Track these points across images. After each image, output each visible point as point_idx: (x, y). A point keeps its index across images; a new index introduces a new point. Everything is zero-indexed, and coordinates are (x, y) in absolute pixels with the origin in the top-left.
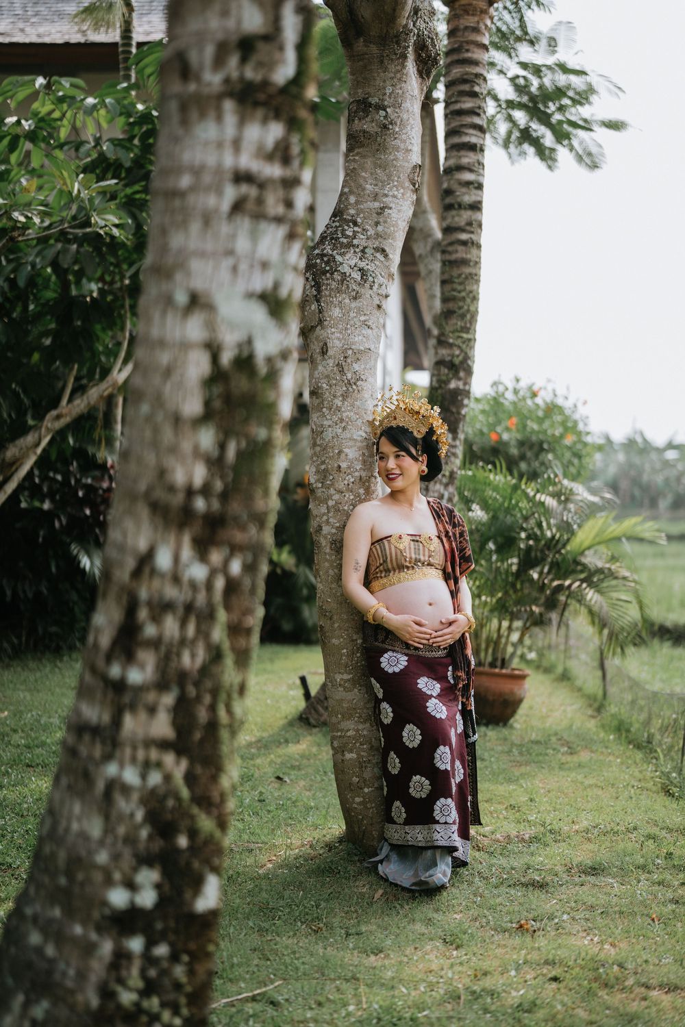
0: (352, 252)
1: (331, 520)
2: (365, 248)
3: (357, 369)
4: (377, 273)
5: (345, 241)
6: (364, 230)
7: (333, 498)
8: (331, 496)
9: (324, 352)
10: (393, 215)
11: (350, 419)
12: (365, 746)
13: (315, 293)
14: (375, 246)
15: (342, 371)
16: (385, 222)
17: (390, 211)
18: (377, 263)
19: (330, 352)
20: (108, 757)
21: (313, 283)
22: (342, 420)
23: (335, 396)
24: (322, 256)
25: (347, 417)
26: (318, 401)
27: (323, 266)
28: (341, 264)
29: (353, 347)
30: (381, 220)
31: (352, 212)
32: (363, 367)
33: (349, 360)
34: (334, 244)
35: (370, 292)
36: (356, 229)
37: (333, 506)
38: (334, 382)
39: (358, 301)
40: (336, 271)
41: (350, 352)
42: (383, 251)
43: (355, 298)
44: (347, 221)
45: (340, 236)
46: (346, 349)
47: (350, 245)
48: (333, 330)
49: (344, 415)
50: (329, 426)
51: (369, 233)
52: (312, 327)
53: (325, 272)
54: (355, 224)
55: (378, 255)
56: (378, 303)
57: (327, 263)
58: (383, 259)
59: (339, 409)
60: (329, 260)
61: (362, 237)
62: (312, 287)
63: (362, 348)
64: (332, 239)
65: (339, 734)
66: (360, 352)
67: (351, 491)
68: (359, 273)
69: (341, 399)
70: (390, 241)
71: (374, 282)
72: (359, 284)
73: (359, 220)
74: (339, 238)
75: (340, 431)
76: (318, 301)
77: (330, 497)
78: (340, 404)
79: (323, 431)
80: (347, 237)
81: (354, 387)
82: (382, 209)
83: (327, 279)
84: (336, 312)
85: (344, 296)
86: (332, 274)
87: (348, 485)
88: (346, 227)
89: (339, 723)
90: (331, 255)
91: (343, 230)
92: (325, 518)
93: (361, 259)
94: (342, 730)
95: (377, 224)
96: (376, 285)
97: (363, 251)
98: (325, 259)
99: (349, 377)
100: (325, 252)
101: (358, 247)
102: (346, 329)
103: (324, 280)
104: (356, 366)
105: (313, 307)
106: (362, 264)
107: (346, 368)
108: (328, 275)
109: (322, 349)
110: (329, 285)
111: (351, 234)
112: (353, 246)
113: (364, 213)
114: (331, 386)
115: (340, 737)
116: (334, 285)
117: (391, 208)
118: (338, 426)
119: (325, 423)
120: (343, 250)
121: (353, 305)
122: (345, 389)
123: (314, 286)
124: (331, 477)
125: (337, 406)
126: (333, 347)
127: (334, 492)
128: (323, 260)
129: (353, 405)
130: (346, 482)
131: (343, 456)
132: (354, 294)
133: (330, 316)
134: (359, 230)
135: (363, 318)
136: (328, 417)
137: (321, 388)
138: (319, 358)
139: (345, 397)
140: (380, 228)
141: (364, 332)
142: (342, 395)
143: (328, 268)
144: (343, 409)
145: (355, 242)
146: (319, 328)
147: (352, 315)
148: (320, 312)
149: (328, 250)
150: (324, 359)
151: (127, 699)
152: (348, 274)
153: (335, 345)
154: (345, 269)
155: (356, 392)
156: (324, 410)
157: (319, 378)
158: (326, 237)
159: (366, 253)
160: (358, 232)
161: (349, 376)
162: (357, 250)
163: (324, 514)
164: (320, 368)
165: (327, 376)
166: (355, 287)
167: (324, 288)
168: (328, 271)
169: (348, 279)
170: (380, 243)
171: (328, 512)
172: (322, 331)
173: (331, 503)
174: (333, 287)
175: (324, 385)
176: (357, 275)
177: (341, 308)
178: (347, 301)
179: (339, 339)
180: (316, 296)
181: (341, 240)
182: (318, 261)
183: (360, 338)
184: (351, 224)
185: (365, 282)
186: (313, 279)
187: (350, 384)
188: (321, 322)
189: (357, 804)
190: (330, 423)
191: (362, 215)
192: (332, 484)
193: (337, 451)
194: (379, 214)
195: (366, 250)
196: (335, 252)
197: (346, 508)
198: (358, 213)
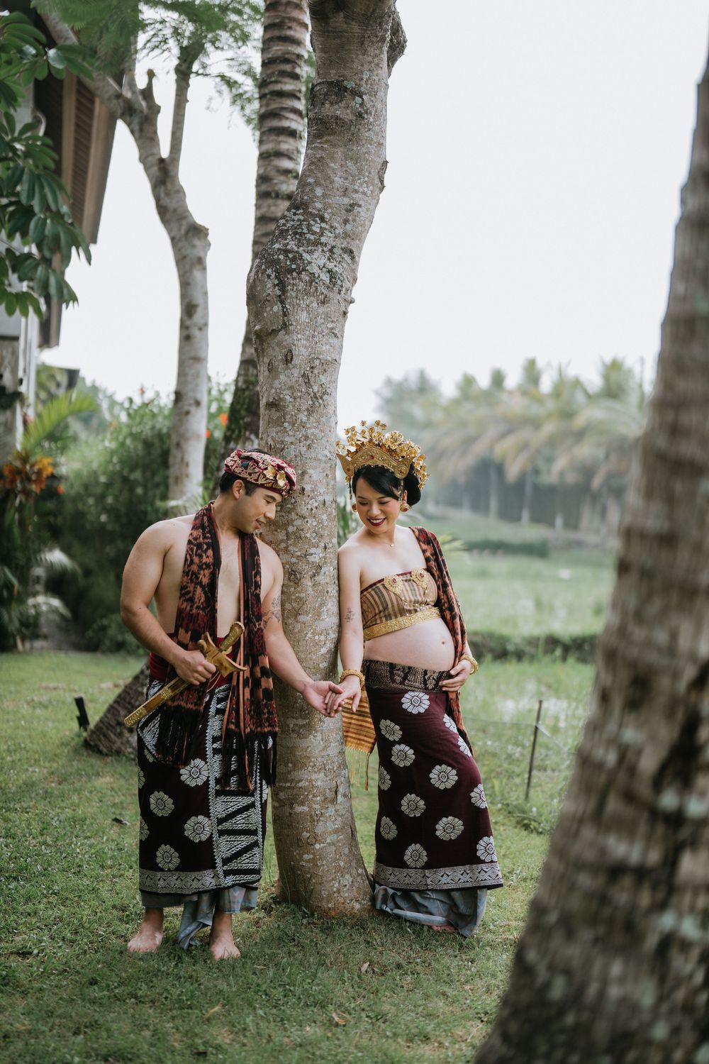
0: (320, 250)
1: (291, 548)
2: (333, 247)
3: (324, 381)
4: (345, 277)
5: (312, 237)
6: (332, 227)
7: (295, 523)
8: (292, 521)
9: (288, 359)
10: (362, 214)
11: (315, 436)
12: (318, 798)
13: (278, 293)
14: (343, 246)
15: (308, 383)
16: (354, 221)
17: (360, 209)
18: (345, 265)
19: (296, 361)
20: (660, 907)
21: (276, 282)
22: (306, 438)
23: (299, 410)
24: (286, 252)
25: (313, 434)
26: (278, 414)
27: (288, 263)
28: (310, 263)
29: (321, 357)
30: (350, 218)
31: (319, 205)
32: (329, 379)
33: (316, 371)
34: (299, 240)
35: (338, 297)
36: (323, 225)
37: (294, 533)
38: (299, 394)
39: (326, 306)
40: (304, 270)
41: (317, 362)
42: (351, 252)
43: (323, 303)
44: (313, 216)
45: (305, 231)
46: (313, 358)
47: (317, 243)
48: (299, 336)
49: (309, 432)
50: (292, 443)
51: (337, 231)
52: (273, 330)
53: (290, 271)
54: (323, 219)
55: (345, 256)
56: (344, 310)
57: (293, 260)
58: (350, 261)
59: (303, 425)
60: (295, 257)
61: (330, 234)
62: (275, 286)
63: (330, 359)
64: (296, 233)
65: (288, 784)
66: (327, 363)
67: (314, 517)
68: (328, 275)
69: (306, 413)
70: (357, 242)
71: (342, 286)
72: (328, 287)
73: (326, 216)
74: (304, 234)
75: (305, 449)
76: (282, 302)
77: (290, 522)
78: (304, 419)
79: (283, 449)
80: (314, 233)
81: (320, 401)
82: (352, 205)
83: (293, 279)
84: (303, 316)
85: (312, 298)
86: (299, 273)
87: (312, 509)
88: (312, 222)
89: (289, 772)
90: (297, 252)
91: (309, 226)
92: (283, 545)
93: (329, 259)
94: (292, 781)
95: (346, 222)
96: (344, 289)
97: (331, 251)
98: (290, 256)
99: (316, 390)
100: (289, 247)
101: (326, 245)
102: (313, 336)
103: (289, 279)
104: (323, 379)
105: (275, 309)
106: (330, 265)
107: (312, 380)
108: (294, 274)
109: (286, 356)
110: (296, 285)
111: (318, 230)
112: (321, 244)
113: (332, 208)
114: (295, 399)
115: (289, 787)
116: (301, 286)
117: (360, 206)
118: (301, 444)
119: (287, 439)
120: (310, 248)
121: (321, 310)
122: (310, 402)
123: (277, 285)
124: (293, 501)
125: (301, 422)
126: (299, 355)
127: (296, 517)
128: (287, 256)
129: (318, 422)
130: (309, 507)
131: (307, 477)
132: (322, 297)
133: (296, 320)
134: (327, 227)
135: (330, 325)
136: (290, 433)
137: (283, 400)
138: (281, 366)
139: (310, 412)
140: (349, 227)
141: (331, 340)
142: (308, 410)
143: (294, 266)
144: (308, 426)
145: (323, 239)
146: (283, 332)
147: (320, 320)
148: (285, 314)
149: (292, 245)
150: (288, 368)
151: (685, 833)
152: (317, 275)
153: (301, 353)
154: (315, 270)
155: (322, 406)
156: (286, 425)
157: (280, 389)
158: (288, 230)
159: (334, 253)
160: (326, 229)
161: (316, 388)
162: (326, 249)
163: (282, 541)
164: (282, 377)
165: (291, 388)
166: (323, 291)
167: (289, 288)
168: (294, 270)
169: (317, 281)
170: (348, 243)
171: (288, 539)
172: (287, 337)
173: (291, 529)
174: (300, 288)
175: (288, 397)
176: (325, 277)
177: (308, 312)
178: (315, 305)
179: (305, 347)
180: (280, 296)
181: (308, 236)
182: (281, 257)
183: (328, 347)
184: (317, 219)
185: (334, 285)
186: (276, 277)
187: (316, 398)
188: (285, 326)
189: (307, 861)
190: (292, 439)
191: (330, 211)
192: (294, 509)
193: (300, 472)
194: (348, 211)
195: (335, 250)
196: (301, 248)
197: (308, 535)
198: (326, 207)
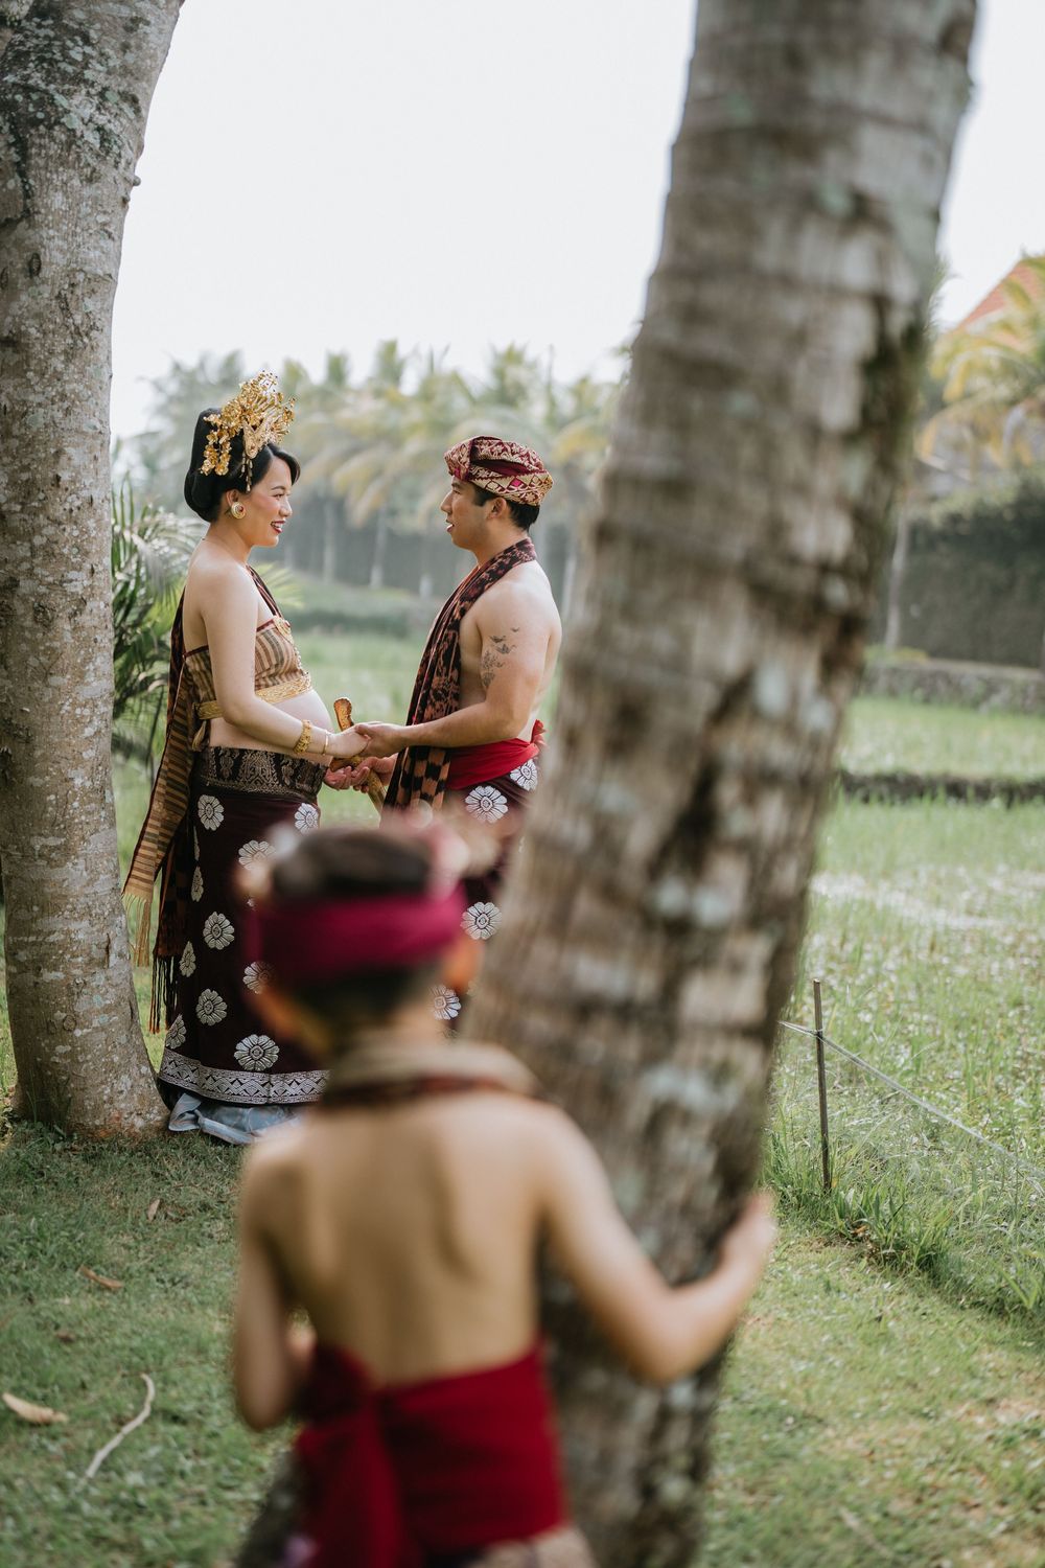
0: (84, 92)
1: (38, 570)
2: (105, 89)
3: (91, 308)
4: (124, 140)
5: (70, 69)
6: (102, 55)
7: (44, 531)
8: (40, 528)
9: (34, 268)
10: (151, 37)
11: (77, 395)
12: (80, 959)
13: (16, 158)
14: (121, 89)
15: (66, 310)
16: (139, 47)
17: (147, 29)
18: (124, 121)
19: (46, 272)
21: (12, 139)
22: (63, 397)
23: (51, 353)
24: (27, 90)
25: (73, 391)
26: (17, 357)
27: (31, 109)
28: (67, 112)
29: (86, 268)
30: (133, 42)
31: (79, 15)
32: (99, 305)
33: (78, 291)
34: (48, 72)
35: (114, 172)
36: (88, 50)
37: (43, 547)
38: (51, 327)
39: (94, 186)
40: (57, 122)
41: (80, 277)
42: (134, 100)
43: (90, 180)
44: (72, 33)
45: (58, 56)
46: (74, 270)
47: (79, 79)
48: (51, 232)
49: (68, 387)
50: (40, 405)
51: (111, 64)
52: (7, 220)
53: (36, 123)
54: (87, 40)
55: (125, 106)
56: (123, 194)
57: (40, 105)
58: (132, 116)
59: (58, 376)
60: (41, 99)
61: (99, 67)
62: (9, 145)
63: (100, 272)
64: (41, 60)
65: (32, 939)
66: (97, 278)
67: (76, 523)
68: (98, 135)
69: (62, 358)
70: (145, 84)
71: (120, 155)
72: (98, 155)
73: (93, 35)
74: (57, 62)
75: (60, 415)
76: (23, 174)
77: (37, 530)
78: (60, 367)
79: (26, 413)
80: (73, 62)
81: (86, 340)
82: (135, 21)
83: (41, 136)
84: (58, 201)
85: (71, 172)
86: (50, 127)
87: (71, 511)
88: (69, 43)
89: (34, 920)
90: (46, 92)
91: (64, 50)
92: (25, 566)
93: (98, 109)
94: (38, 933)
95: (125, 48)
96: (123, 161)
97: (102, 94)
98: (35, 97)
99: (78, 322)
100: (31, 82)
101: (92, 85)
102: (75, 234)
103: (33, 136)
104: (90, 304)
105: (11, 184)
106: (101, 119)
107: (72, 305)
108: (42, 128)
109: (30, 263)
110: (44, 147)
111: (79, 58)
112: (86, 81)
113: (102, 22)
114: (44, 333)
115: (34, 943)
116: (54, 149)
117: (148, 23)
118: (55, 407)
119: (31, 398)
120: (67, 87)
121: (88, 191)
122: (70, 341)
123: (14, 144)
124: (41, 496)
125: (55, 371)
126: (51, 264)
127: (46, 522)
128: (29, 97)
129: (82, 372)
130: (67, 506)
131: (63, 460)
132: (88, 171)
133: (46, 206)
134: (94, 53)
135: (102, 219)
136: (37, 388)
137: (26, 334)
138: (22, 280)
139: (70, 355)
140: (130, 58)
141: (102, 243)
142: (65, 352)
143: (40, 115)
144: (66, 378)
145: (88, 74)
146: (24, 224)
147: (85, 210)
148: (28, 195)
149: (37, 79)
150: (32, 283)
152: (79, 134)
153: (55, 259)
154: (77, 125)
155: (88, 348)
156: (30, 374)
157: (21, 317)
158: (28, 53)
159: (106, 100)
160: (92, 57)
161: (78, 319)
162: (93, 91)
163: (24, 559)
164: (24, 297)
165: (38, 315)
166: (90, 161)
167: (34, 151)
168: (41, 121)
169: (79, 143)
170: (129, 85)
171: (33, 556)
172: (31, 232)
173: (38, 541)
174: (52, 152)
175: (33, 331)
176: (93, 138)
177: (65, 193)
178: (76, 182)
179: (61, 250)
180: (18, 164)
181: (63, 65)
182: (19, 98)
183: (98, 253)
184: (78, 38)
185: (107, 153)
186: (11, 130)
187: (79, 334)
188: (28, 214)
189: (61, 1056)
190: (40, 399)
191: (98, 26)
192: (43, 509)
193: (53, 451)
194: (129, 30)
195: (108, 95)
196: (52, 86)
197: (65, 551)
198: (93, 18)
